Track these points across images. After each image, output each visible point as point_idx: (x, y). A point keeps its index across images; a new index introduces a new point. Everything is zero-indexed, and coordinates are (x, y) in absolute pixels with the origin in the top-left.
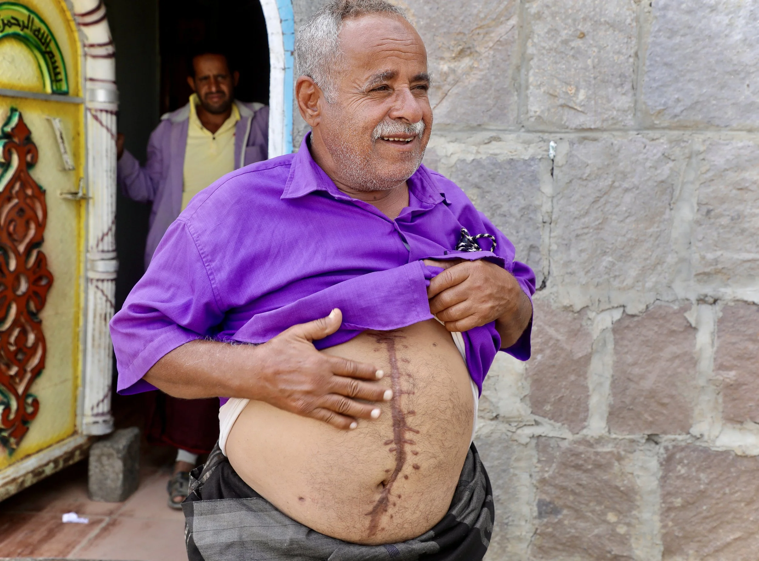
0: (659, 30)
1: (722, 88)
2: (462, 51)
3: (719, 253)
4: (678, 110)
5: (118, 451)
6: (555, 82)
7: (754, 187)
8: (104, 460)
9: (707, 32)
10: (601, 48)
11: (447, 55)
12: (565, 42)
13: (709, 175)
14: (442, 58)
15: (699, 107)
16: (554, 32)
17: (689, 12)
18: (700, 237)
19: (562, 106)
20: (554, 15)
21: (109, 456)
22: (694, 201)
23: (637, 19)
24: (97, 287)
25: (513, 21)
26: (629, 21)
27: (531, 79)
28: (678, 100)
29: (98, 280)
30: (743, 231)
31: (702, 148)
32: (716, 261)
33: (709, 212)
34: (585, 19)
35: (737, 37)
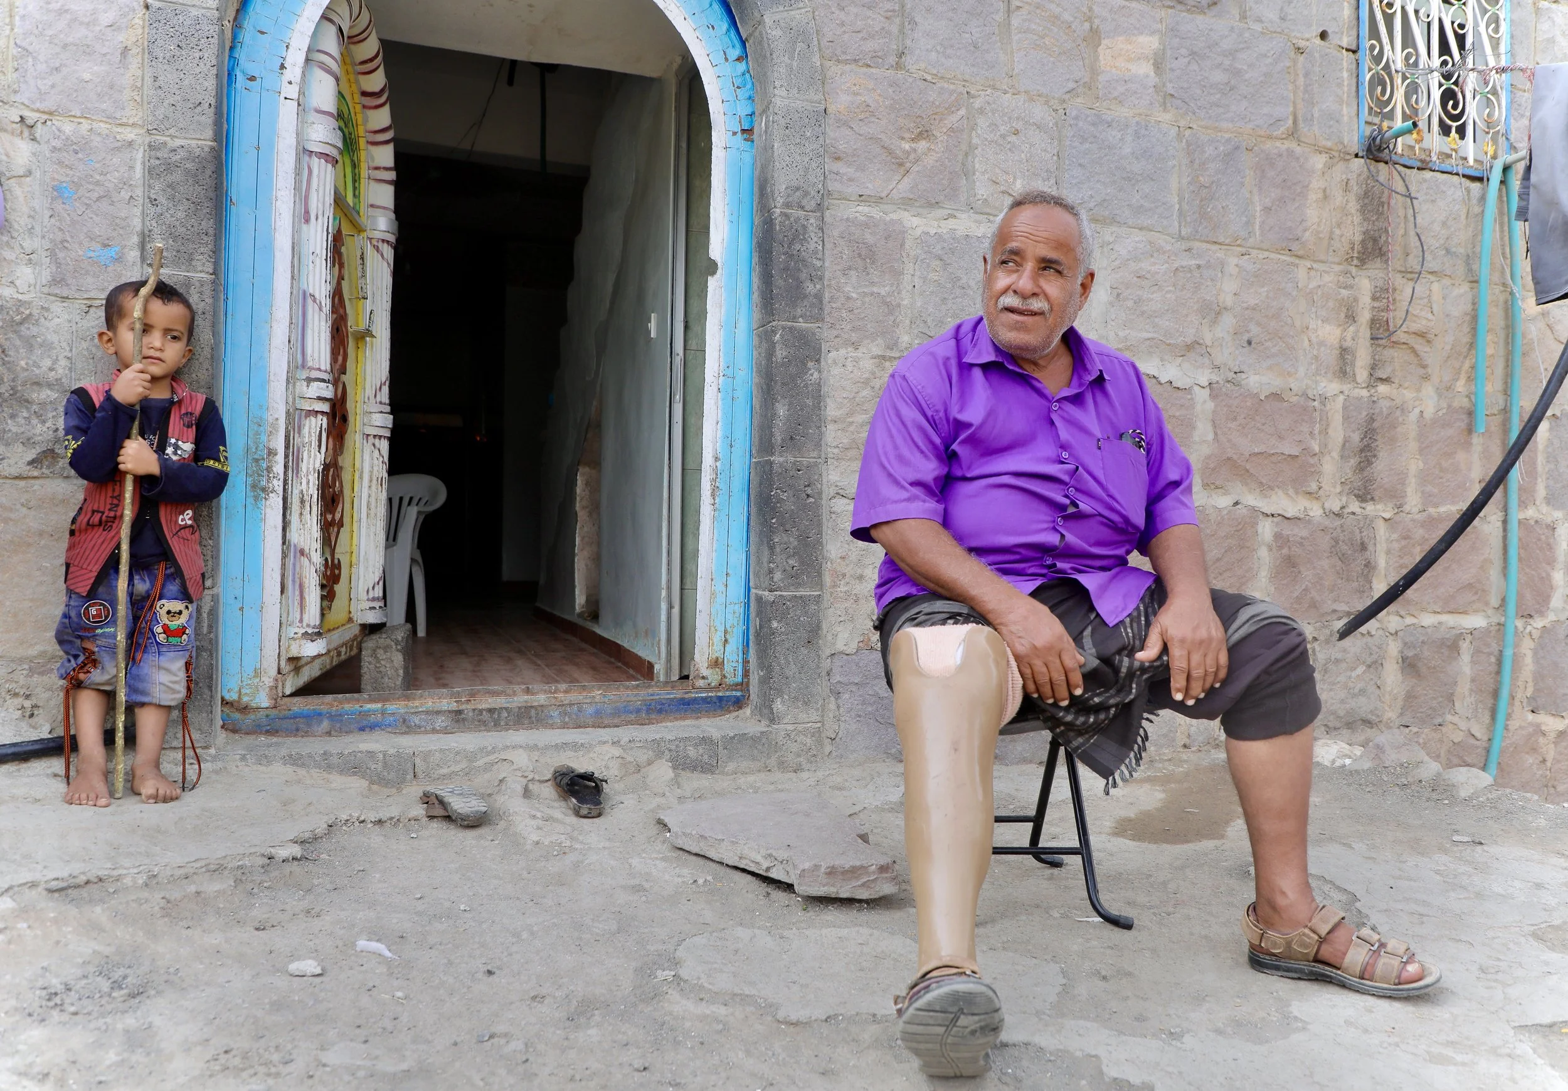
0: (1074, 136)
1: (1120, 191)
2: (920, 133)
3: (1127, 332)
4: (1092, 205)
5: (397, 643)
6: (997, 171)
7: (1148, 276)
8: (380, 652)
9: (1106, 143)
10: (1032, 145)
11: (907, 135)
12: (1003, 136)
13: (1117, 263)
14: (903, 139)
15: (1105, 204)
16: (994, 126)
17: (1094, 124)
18: (1113, 317)
19: (1003, 192)
20: (993, 112)
21: (386, 648)
22: (1108, 285)
23: (1056, 124)
24: (374, 445)
25: (962, 112)
26: (1051, 125)
27: (977, 166)
28: (1092, 197)
29: (375, 436)
30: (1143, 313)
31: (1111, 240)
32: (1126, 338)
33: (1118, 295)
34: (1018, 119)
35: (1127, 150)
